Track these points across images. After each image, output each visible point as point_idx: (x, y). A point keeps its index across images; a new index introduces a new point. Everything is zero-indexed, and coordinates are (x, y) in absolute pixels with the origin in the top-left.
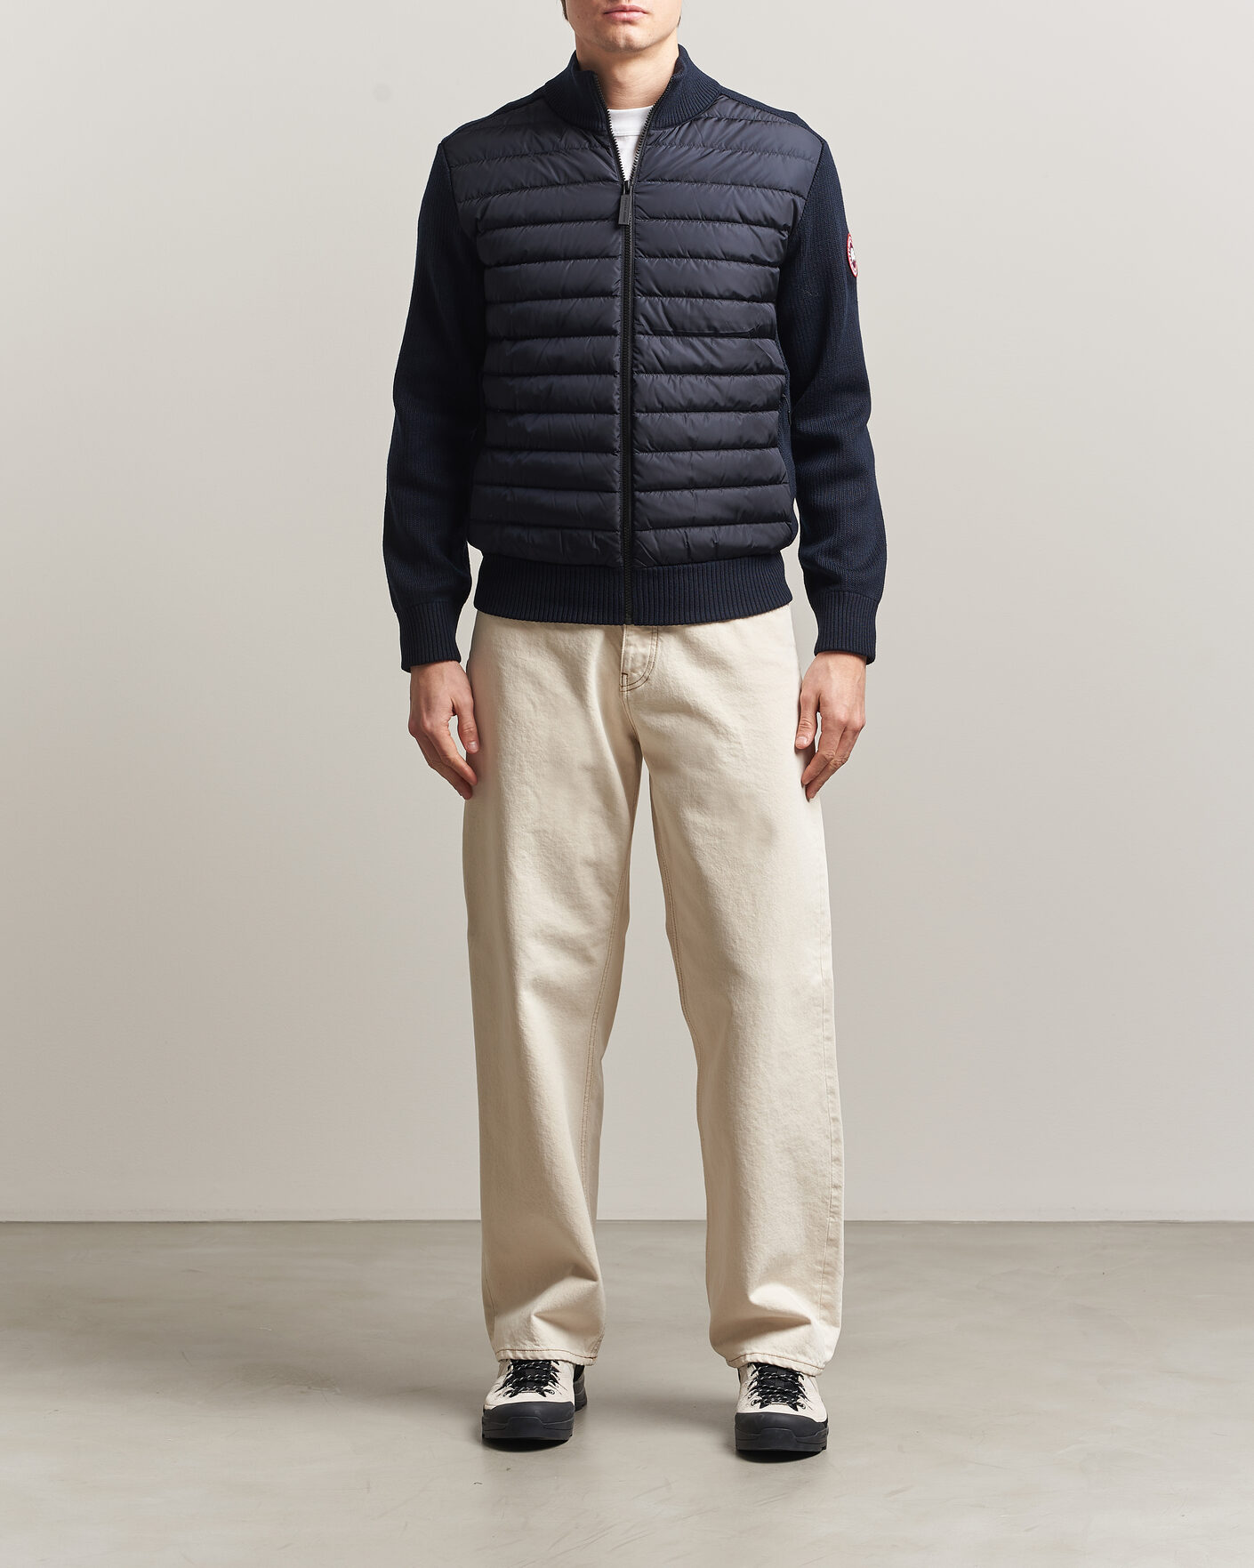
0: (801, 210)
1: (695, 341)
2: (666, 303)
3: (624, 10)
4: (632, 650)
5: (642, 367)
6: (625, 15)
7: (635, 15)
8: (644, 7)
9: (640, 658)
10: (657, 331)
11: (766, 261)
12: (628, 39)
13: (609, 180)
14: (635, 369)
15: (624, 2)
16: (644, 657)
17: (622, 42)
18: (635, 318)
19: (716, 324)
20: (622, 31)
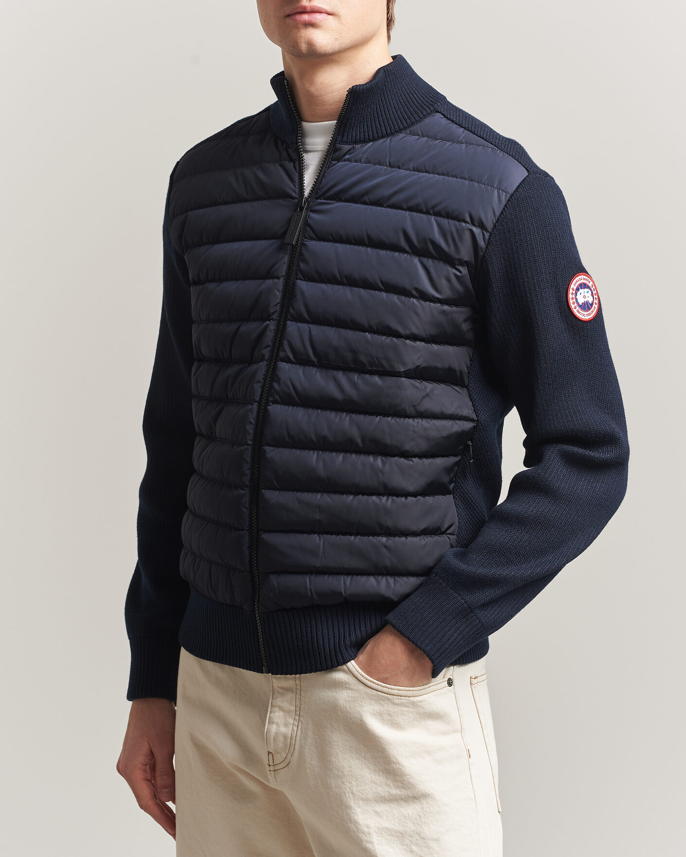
0: (482, 243)
1: (340, 375)
2: (314, 333)
3: (304, 11)
4: (274, 728)
5: (277, 397)
6: (306, 17)
7: (318, 17)
8: (329, 9)
9: (281, 739)
10: (301, 360)
11: (434, 297)
12: (310, 44)
13: (286, 196)
14: (270, 399)
15: (305, 2)
16: (285, 737)
17: (304, 47)
18: (281, 344)
19: (363, 358)
20: (303, 35)
